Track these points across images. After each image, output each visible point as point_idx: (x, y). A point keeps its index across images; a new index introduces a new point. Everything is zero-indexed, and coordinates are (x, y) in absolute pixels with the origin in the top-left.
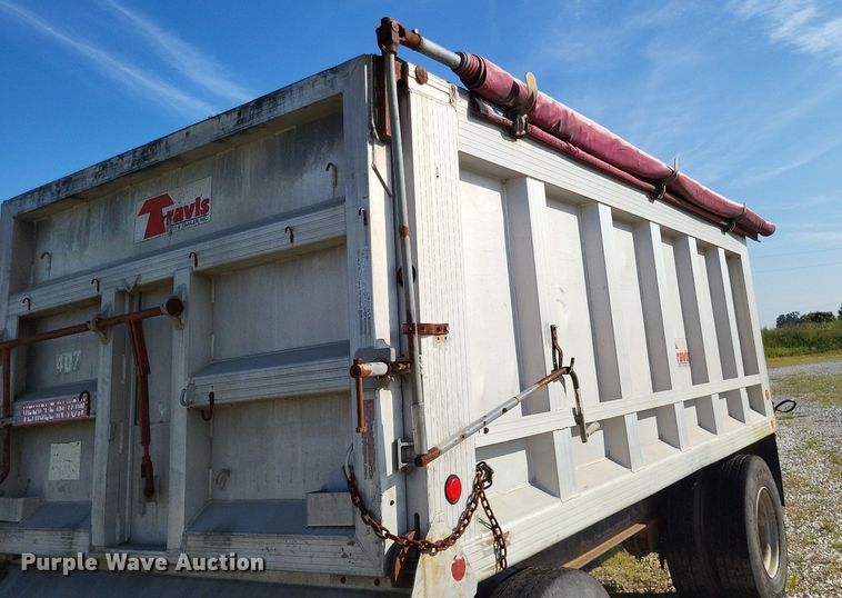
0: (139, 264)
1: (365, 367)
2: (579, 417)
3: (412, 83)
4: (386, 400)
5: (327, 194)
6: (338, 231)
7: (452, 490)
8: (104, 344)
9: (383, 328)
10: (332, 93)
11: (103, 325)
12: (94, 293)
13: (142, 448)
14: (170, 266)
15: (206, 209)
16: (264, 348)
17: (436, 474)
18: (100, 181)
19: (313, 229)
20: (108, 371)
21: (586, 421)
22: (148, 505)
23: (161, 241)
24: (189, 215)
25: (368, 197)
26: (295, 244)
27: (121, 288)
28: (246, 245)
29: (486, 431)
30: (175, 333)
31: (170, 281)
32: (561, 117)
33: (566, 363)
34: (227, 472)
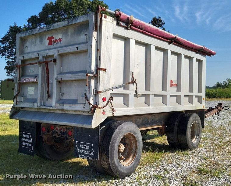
0: (47, 51)
1: (88, 75)
2: (136, 92)
3: (103, 18)
4: (93, 81)
5: (85, 40)
6: (86, 49)
7: (104, 99)
8: (40, 67)
9: (93, 68)
10: (87, 20)
11: (40, 63)
12: (38, 56)
13: (47, 88)
14: (53, 52)
15: (61, 41)
16: (71, 71)
17: (101, 96)
18: (39, 32)
19: (82, 47)
20: (41, 73)
21: (138, 93)
22: (48, 99)
23: (51, 46)
24: (57, 41)
25: (92, 42)
26: (78, 50)
27: (43, 56)
28: (69, 49)
29: (113, 90)
30: (54, 66)
31: (53, 56)
32: (141, 25)
33: (134, 80)
34: (64, 94)
